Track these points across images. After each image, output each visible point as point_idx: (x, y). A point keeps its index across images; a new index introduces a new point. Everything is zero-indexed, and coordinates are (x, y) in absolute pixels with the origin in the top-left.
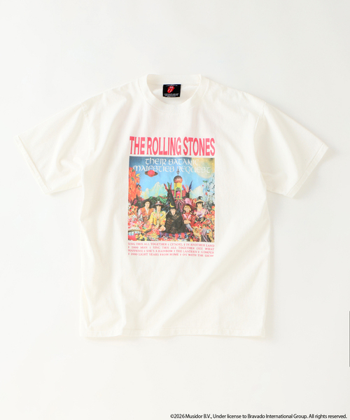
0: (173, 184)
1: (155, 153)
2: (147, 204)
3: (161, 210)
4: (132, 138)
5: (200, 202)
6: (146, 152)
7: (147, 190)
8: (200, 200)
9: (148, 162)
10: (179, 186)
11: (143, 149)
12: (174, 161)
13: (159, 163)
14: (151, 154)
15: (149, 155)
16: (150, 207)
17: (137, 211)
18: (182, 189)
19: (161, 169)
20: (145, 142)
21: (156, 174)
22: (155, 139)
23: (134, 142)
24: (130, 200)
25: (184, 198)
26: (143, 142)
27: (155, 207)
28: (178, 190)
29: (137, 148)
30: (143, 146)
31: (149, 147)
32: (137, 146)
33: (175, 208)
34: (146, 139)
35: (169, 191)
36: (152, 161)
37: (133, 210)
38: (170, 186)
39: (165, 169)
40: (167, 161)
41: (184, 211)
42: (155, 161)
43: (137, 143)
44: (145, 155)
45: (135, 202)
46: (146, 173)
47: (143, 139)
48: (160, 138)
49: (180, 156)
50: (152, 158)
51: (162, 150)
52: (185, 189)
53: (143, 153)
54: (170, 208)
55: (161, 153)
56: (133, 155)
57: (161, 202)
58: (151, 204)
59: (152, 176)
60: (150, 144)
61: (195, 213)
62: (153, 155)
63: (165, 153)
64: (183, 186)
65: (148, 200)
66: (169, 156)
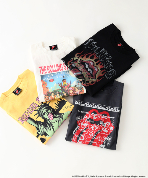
0: (63, 83)
1: (52, 72)
2: (53, 94)
3: (60, 95)
4: (40, 68)
5: (76, 88)
6: (47, 72)
7: (51, 88)
8: (76, 87)
9: (49, 76)
10: (65, 83)
11: (46, 71)
12: (61, 73)
13: (54, 75)
14: (50, 72)
15: (49, 73)
16: (54, 95)
17: (49, 98)
18: (67, 85)
19: (56, 78)
20: (46, 68)
21: (54, 80)
22: (50, 66)
23: (41, 69)
24: (44, 94)
25: (69, 88)
26: (45, 68)
27: (56, 94)
28: (65, 85)
29: (43, 71)
30: (45, 70)
31: (48, 70)
32: (42, 70)
33: (65, 93)
34: (46, 67)
35: (61, 86)
36: (51, 75)
37: (46, 98)
38: (61, 84)
39: (57, 77)
40: (58, 74)
41: (69, 93)
42: (52, 75)
43: (43, 69)
44: (47, 73)
45: (47, 94)
46: (50, 81)
47: (45, 67)
48: (52, 65)
49: (63, 71)
50: (51, 74)
51: (54, 70)
52: (68, 85)
53: (46, 73)
54: (63, 93)
55: (54, 71)
56: (42, 74)
57: (58, 92)
58: (54, 94)
59: (52, 81)
60: (48, 68)
61: (75, 93)
62: (51, 73)
63: (56, 71)
64: (67, 83)
65: (52, 92)
66: (58, 72)
